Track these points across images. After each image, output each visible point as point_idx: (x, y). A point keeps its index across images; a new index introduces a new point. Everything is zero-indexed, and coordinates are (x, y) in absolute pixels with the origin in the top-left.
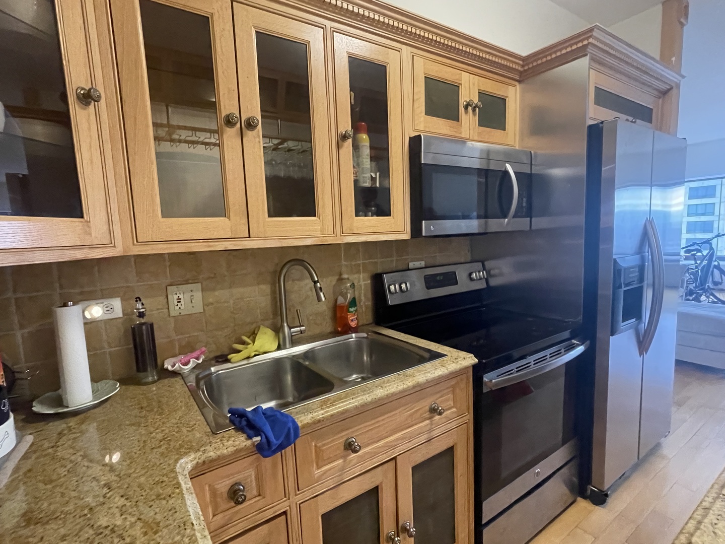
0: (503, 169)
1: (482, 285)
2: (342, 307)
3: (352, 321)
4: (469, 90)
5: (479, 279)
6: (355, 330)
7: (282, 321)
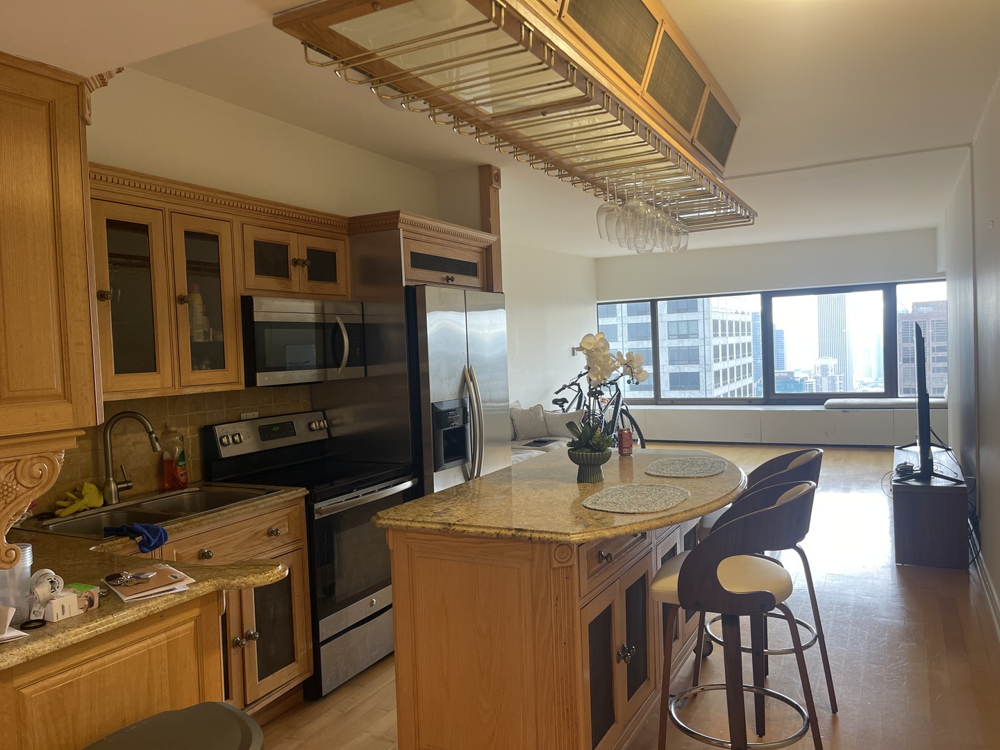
0: (335, 322)
1: (323, 435)
2: (171, 462)
3: (182, 475)
4: (298, 248)
5: (321, 429)
6: (185, 486)
7: (108, 476)
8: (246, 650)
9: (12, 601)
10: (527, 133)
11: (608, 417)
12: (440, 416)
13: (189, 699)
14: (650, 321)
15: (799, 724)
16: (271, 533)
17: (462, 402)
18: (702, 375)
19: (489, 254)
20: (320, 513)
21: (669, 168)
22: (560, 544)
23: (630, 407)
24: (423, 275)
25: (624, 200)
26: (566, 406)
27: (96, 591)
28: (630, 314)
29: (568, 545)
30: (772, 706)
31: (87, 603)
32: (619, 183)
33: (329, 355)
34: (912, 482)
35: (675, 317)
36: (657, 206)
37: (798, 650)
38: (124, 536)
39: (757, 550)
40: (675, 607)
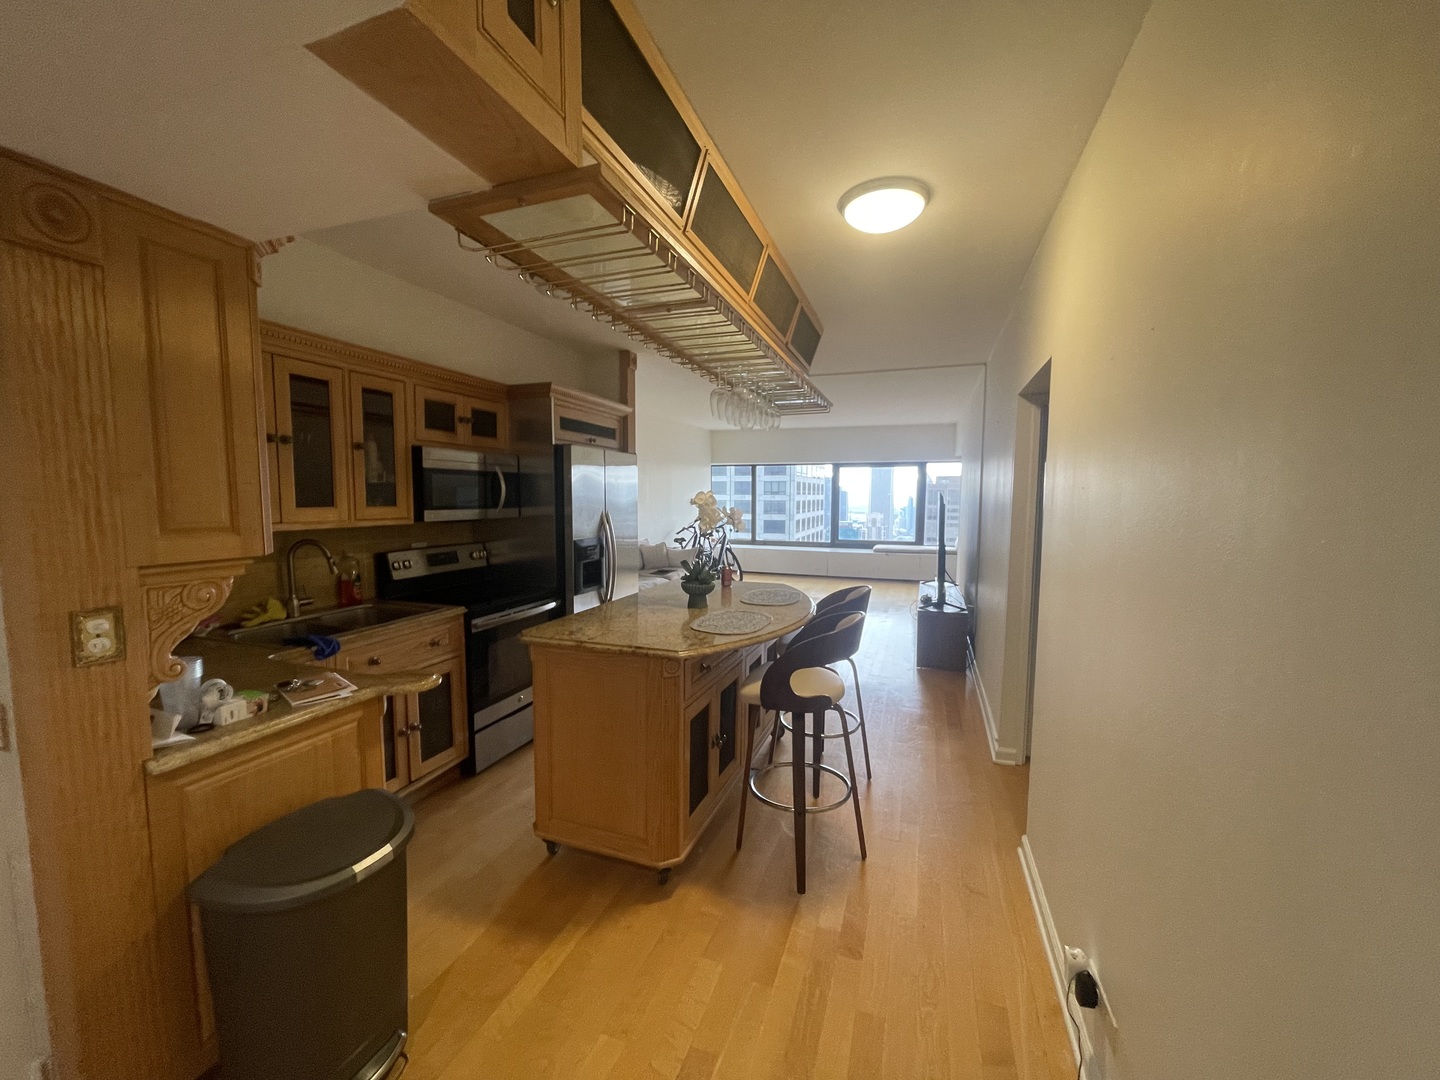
0: (494, 471)
1: (483, 563)
2: (347, 583)
3: (357, 594)
4: (463, 407)
5: (480, 558)
6: (360, 602)
7: (291, 593)
8: (411, 740)
9: (181, 708)
10: (654, 325)
11: (716, 554)
12: (581, 551)
13: (353, 786)
14: (750, 480)
15: (845, 791)
16: (434, 644)
17: (600, 540)
18: (787, 523)
19: (626, 422)
20: (476, 626)
21: (767, 364)
22: (669, 659)
23: (733, 546)
24: (569, 436)
25: (732, 387)
26: (684, 544)
27: (265, 698)
28: (737, 473)
29: (677, 660)
30: (825, 778)
31: (256, 708)
32: (729, 373)
33: (489, 499)
34: (931, 609)
35: (770, 478)
36: (758, 394)
37: (846, 735)
38: (300, 646)
39: (821, 662)
40: (758, 707)
